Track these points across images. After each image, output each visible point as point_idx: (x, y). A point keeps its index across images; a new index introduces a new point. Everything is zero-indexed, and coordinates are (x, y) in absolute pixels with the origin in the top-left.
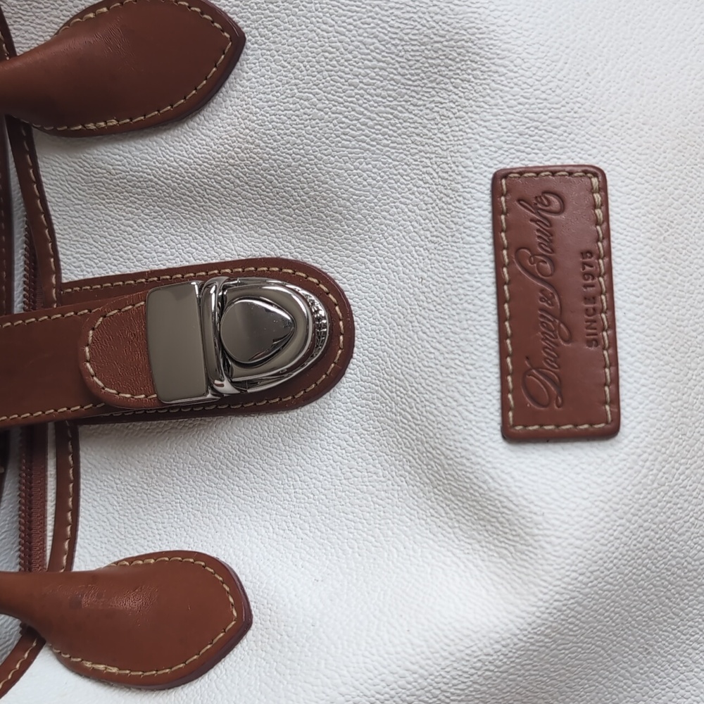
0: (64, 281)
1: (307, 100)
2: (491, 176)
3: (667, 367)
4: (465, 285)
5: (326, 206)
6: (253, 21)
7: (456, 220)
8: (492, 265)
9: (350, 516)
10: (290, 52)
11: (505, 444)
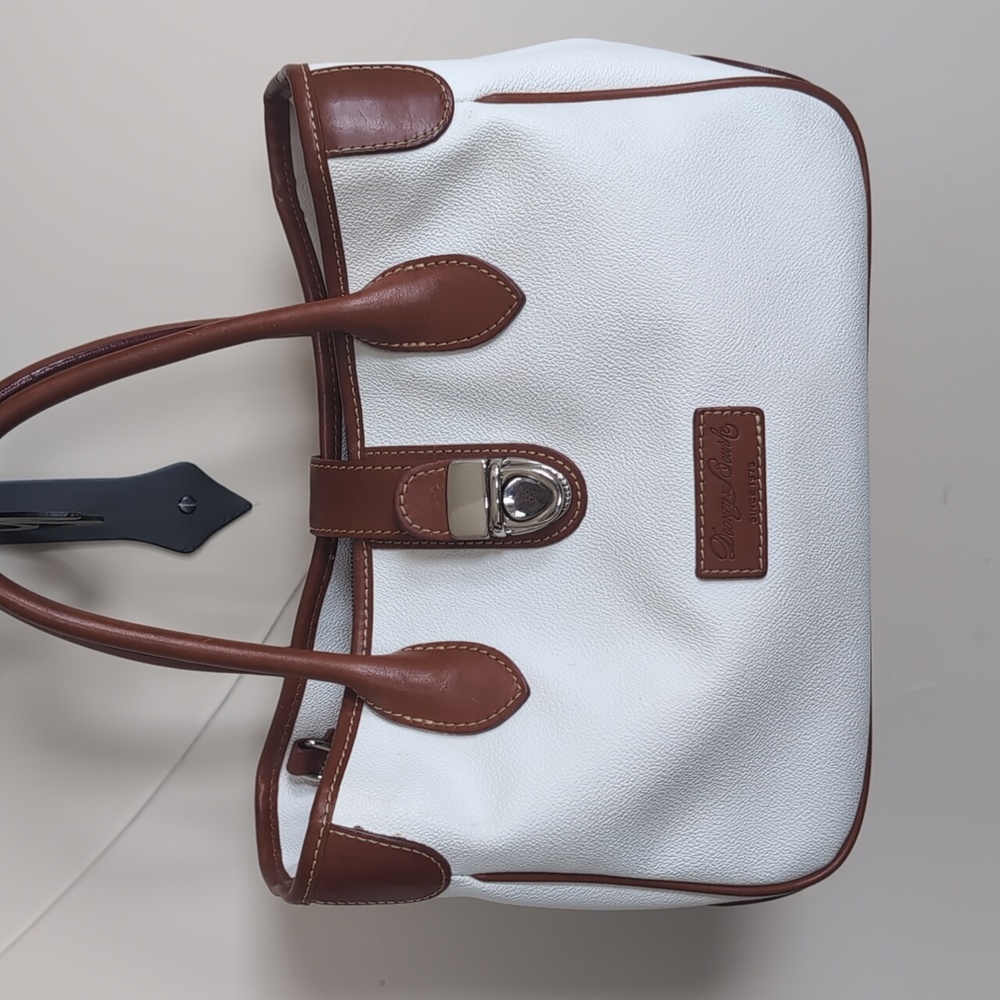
0: (366, 446)
1: (569, 346)
2: (693, 411)
3: (796, 534)
4: (674, 479)
5: (574, 415)
6: (533, 289)
7: (668, 436)
8: (692, 468)
9: (586, 621)
10: (559, 314)
11: (697, 580)
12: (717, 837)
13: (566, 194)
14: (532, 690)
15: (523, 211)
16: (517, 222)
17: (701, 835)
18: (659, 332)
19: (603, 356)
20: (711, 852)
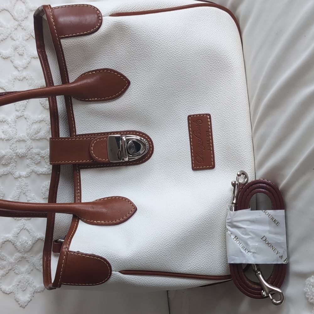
0: (77, 134)
1: (146, 98)
2: (187, 116)
4: (183, 139)
5: (148, 120)
6: (133, 79)
7: (180, 125)
8: (189, 134)
9: (155, 187)
10: (142, 87)
11: (193, 171)
12: (205, 256)
13: (142, 47)
14: (138, 208)
15: (128, 54)
16: (126, 57)
17: (199, 256)
18: (175, 91)
19: (157, 100)
20: (203, 262)
